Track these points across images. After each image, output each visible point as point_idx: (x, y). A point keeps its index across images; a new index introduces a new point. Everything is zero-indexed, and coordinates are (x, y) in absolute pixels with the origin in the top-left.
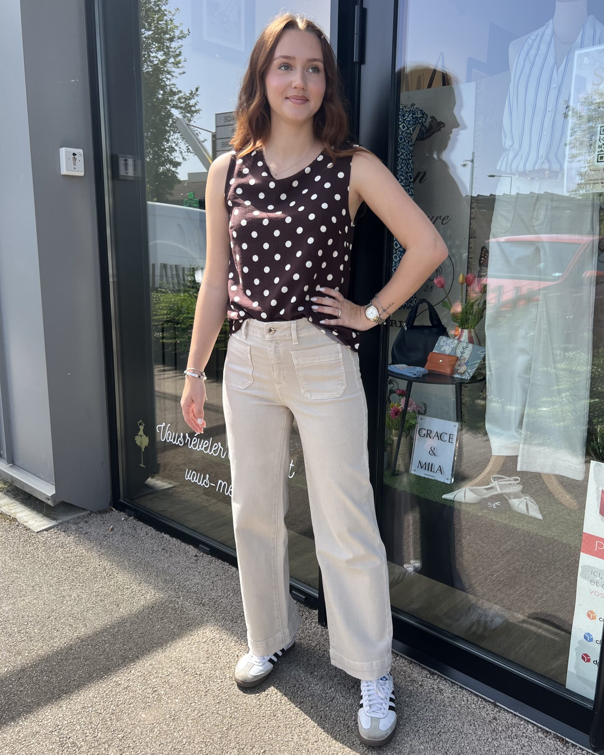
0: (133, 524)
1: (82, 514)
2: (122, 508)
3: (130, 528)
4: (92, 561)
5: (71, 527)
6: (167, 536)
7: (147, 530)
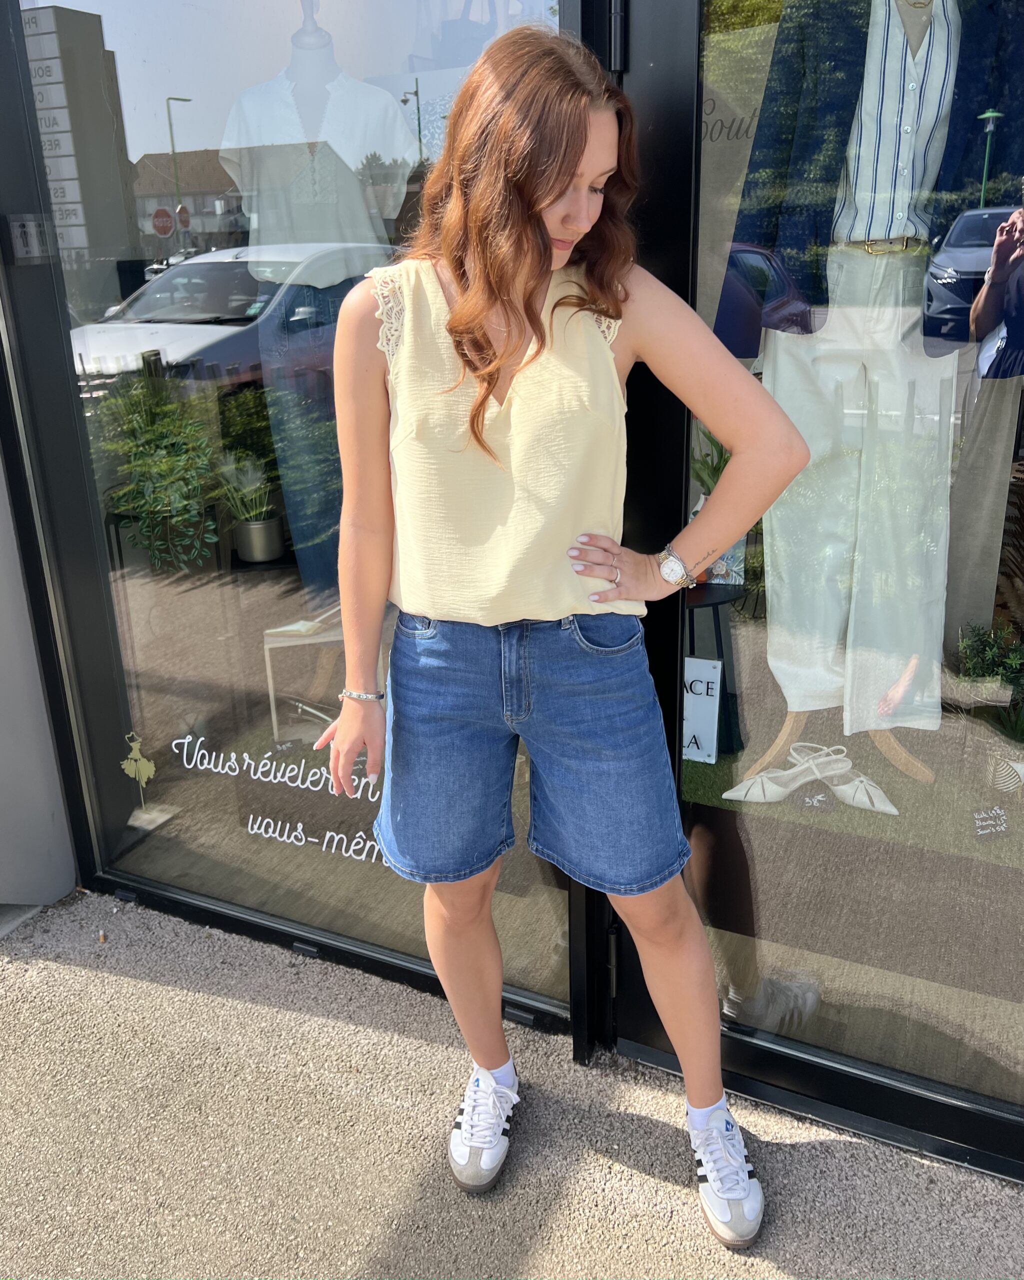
0: (139, 917)
1: (29, 915)
2: (104, 888)
4: (100, 1020)
5: (19, 949)
6: (217, 933)
7: (171, 925)
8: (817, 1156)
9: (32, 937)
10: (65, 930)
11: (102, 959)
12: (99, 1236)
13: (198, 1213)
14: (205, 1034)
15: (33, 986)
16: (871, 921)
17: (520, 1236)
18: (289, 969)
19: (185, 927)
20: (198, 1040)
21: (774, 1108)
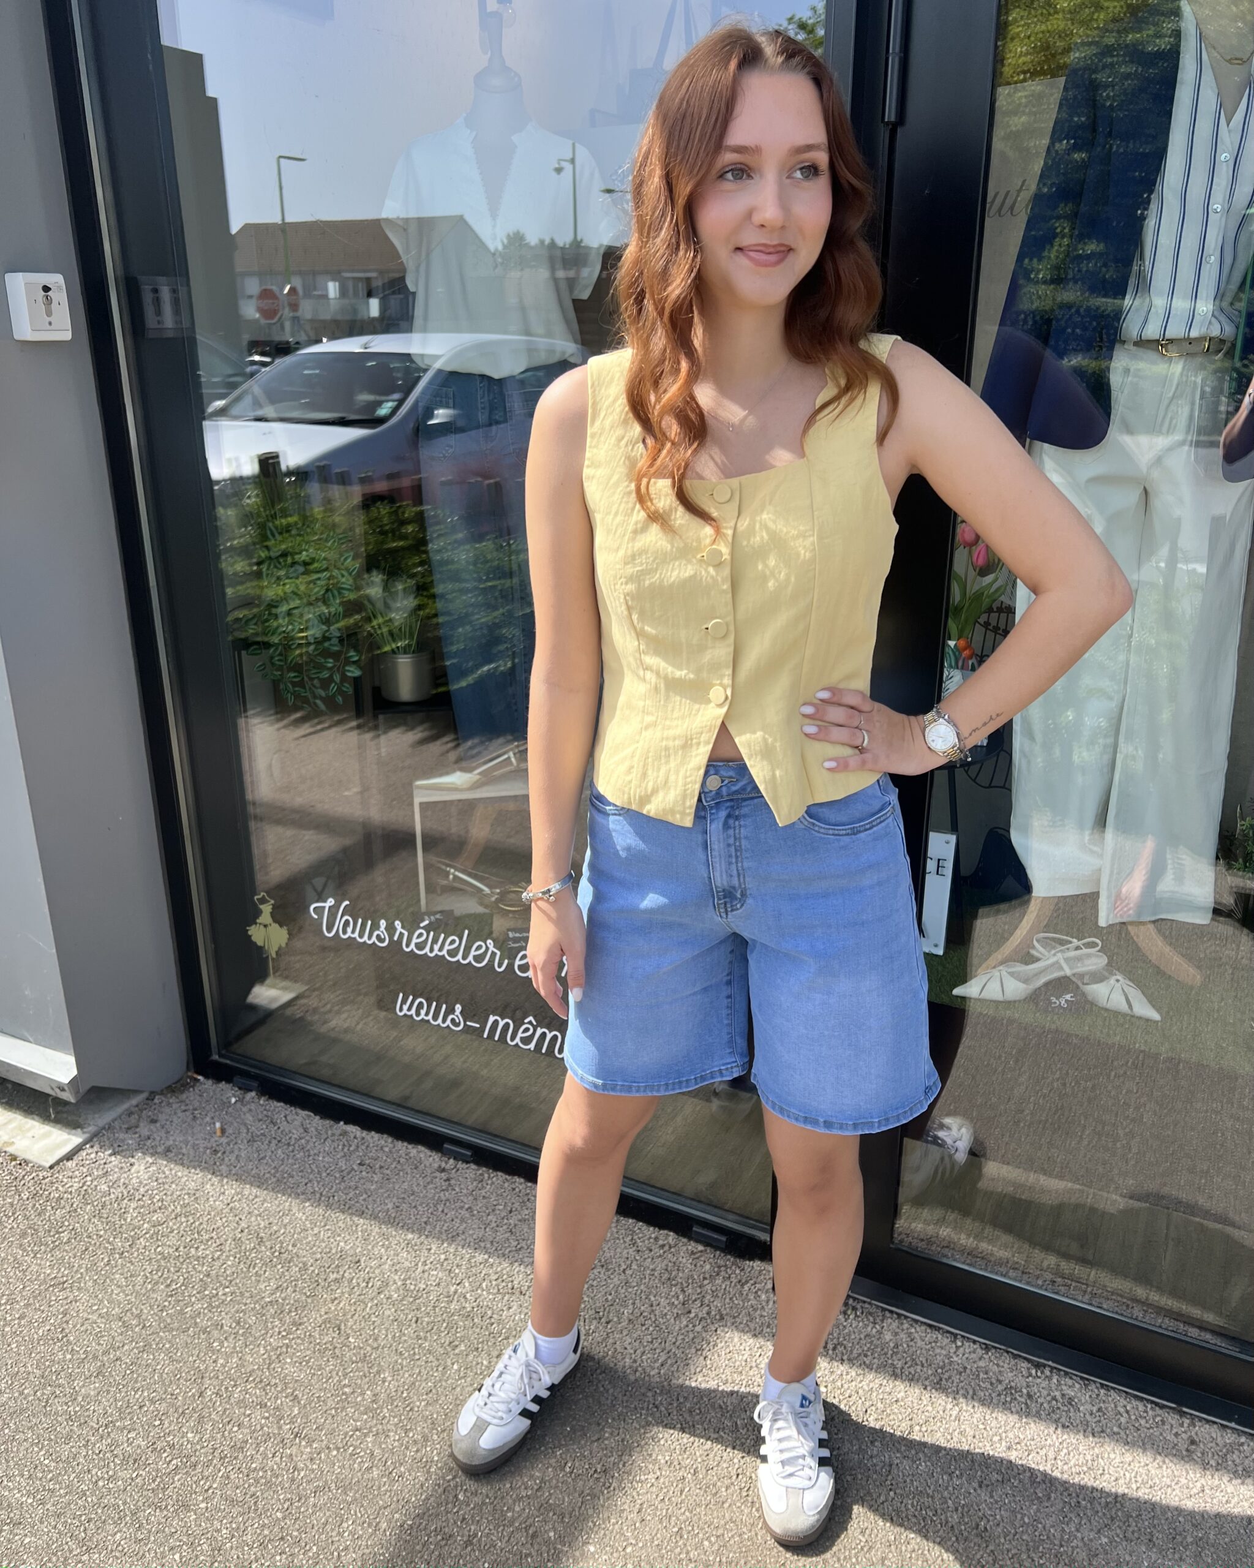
0: (262, 1109)
1: (134, 1102)
2: (220, 1074)
3: (260, 1120)
4: (219, 1223)
5: (123, 1141)
6: (353, 1130)
7: (299, 1119)
8: (1058, 1408)
9: (137, 1127)
10: (175, 1119)
11: (219, 1155)
12: (226, 1467)
13: (340, 1445)
14: (342, 1244)
15: (141, 1182)
16: (1118, 1145)
17: (714, 1485)
18: (438, 1174)
19: (316, 1122)
20: (334, 1251)
21: (1008, 1352)
